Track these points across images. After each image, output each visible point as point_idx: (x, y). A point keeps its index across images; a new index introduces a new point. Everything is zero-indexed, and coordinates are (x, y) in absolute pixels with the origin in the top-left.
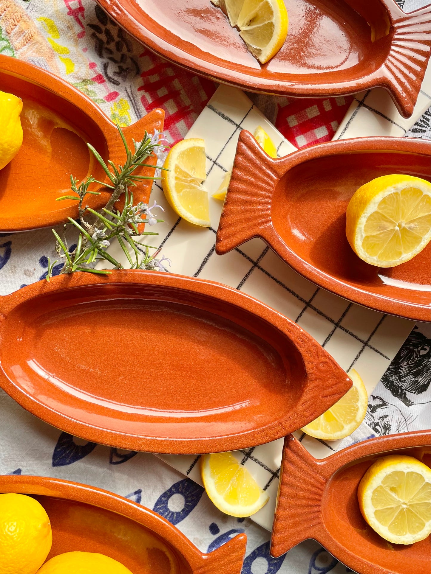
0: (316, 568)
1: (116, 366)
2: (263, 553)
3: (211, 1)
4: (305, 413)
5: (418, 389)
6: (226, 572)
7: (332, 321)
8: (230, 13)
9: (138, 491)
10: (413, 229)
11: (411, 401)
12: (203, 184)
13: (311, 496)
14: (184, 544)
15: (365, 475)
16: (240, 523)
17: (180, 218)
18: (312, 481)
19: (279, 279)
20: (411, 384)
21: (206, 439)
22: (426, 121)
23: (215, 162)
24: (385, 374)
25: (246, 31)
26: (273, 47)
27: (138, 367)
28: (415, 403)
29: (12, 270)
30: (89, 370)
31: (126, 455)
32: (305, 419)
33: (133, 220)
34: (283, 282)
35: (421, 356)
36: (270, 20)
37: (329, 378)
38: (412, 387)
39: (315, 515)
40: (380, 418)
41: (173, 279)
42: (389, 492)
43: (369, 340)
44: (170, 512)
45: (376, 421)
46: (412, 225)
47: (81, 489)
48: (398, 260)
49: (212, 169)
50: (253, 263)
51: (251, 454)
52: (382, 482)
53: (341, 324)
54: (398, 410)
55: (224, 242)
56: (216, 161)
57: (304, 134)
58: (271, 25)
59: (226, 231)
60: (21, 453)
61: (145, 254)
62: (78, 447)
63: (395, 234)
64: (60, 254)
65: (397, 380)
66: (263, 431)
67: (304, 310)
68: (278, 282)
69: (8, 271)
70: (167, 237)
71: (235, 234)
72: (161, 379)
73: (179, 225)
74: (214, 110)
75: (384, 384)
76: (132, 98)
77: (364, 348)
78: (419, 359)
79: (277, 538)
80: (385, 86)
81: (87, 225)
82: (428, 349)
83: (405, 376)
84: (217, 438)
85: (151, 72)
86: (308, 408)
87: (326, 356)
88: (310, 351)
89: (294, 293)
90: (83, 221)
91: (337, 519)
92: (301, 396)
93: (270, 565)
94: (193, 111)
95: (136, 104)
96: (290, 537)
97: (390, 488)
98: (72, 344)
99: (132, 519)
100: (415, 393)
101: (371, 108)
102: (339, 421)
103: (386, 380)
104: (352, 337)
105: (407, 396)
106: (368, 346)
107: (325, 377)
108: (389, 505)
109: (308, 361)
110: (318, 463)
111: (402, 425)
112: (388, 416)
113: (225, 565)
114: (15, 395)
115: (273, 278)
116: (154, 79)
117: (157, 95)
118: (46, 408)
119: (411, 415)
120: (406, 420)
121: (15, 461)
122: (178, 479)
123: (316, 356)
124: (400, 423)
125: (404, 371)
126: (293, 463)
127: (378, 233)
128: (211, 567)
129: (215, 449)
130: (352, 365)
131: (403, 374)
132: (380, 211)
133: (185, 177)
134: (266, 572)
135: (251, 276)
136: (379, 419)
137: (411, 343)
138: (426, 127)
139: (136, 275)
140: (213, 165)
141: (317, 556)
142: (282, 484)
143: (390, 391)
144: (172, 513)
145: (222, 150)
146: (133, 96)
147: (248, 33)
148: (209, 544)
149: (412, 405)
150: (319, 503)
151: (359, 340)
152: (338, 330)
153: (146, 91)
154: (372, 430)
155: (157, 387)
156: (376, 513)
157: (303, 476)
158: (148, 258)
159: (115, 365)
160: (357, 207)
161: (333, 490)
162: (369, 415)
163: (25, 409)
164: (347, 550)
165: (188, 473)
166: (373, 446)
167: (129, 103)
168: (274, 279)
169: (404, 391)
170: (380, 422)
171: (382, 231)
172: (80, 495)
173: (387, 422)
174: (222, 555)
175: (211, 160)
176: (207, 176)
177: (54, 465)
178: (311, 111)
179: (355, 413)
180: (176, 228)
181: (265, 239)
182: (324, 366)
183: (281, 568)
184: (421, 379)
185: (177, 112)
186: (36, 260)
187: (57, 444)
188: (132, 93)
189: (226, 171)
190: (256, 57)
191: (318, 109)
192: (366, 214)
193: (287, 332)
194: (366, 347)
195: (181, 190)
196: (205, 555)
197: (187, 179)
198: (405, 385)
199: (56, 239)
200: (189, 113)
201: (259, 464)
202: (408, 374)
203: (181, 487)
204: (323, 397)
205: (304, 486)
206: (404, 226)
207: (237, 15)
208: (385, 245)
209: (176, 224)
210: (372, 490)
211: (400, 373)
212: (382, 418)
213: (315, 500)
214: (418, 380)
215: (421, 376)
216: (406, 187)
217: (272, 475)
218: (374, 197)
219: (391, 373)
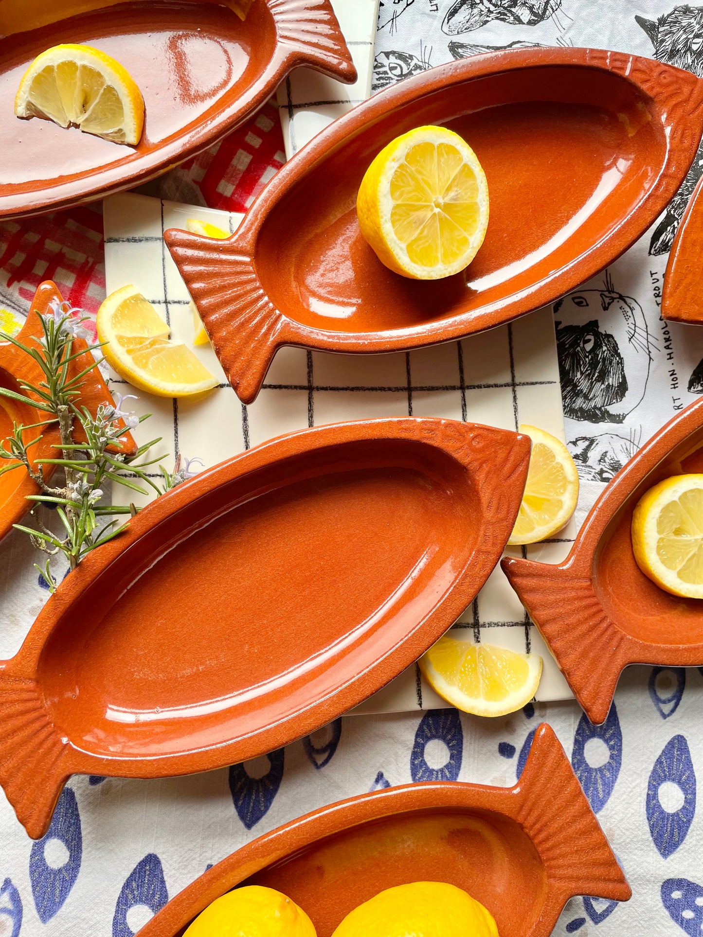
0: (664, 702)
1: (228, 640)
2: (588, 734)
3: (18, 117)
4: (499, 516)
5: (617, 393)
6: (557, 788)
7: (454, 388)
8: (50, 114)
9: (378, 776)
10: (456, 198)
11: (620, 415)
12: (172, 338)
13: (586, 613)
14: (478, 794)
15: (633, 541)
16: (531, 719)
17: (175, 400)
18: (573, 594)
19: (352, 385)
20: (604, 394)
21: (404, 640)
22: (383, 76)
23: (166, 302)
24: (564, 406)
25: (86, 120)
26: (132, 114)
27: (256, 620)
28: (626, 413)
29: (12, 622)
30: (199, 670)
31: (329, 743)
32: (505, 523)
33: (106, 437)
34: (360, 385)
35: (590, 352)
36: (104, 85)
37: (495, 452)
38: (609, 396)
39: (609, 632)
40: (600, 461)
41: (214, 474)
42: (676, 538)
43: (513, 377)
44: (437, 772)
45: (598, 468)
46: (452, 194)
47: (298, 827)
48: (470, 250)
49: (170, 312)
50: (305, 389)
51: (480, 621)
52: (659, 532)
53: (467, 383)
54: (613, 436)
55: (244, 383)
56: (166, 299)
57: (252, 194)
58: (110, 90)
59: (236, 367)
60: (195, 844)
61: (164, 476)
62: (261, 780)
63: (441, 220)
64: (49, 551)
65: (584, 403)
66: (466, 575)
67: (410, 400)
68: (353, 389)
69: (9, 628)
70: (175, 435)
71: (249, 363)
72: (297, 613)
73: (179, 410)
74: (117, 241)
75: (573, 418)
76: (8, 302)
77: (514, 391)
78: (590, 357)
79: (585, 696)
80: (299, 63)
81: (58, 490)
82: (592, 338)
83: (590, 390)
84: (416, 629)
85: (10, 254)
86: (498, 508)
87: (472, 428)
88: (448, 436)
89: (382, 389)
90: (51, 490)
91: (642, 620)
92: (479, 500)
93: (606, 741)
94: (94, 263)
95: (18, 306)
96: (599, 684)
97: (674, 532)
98: (152, 654)
99: (391, 814)
100: (617, 401)
101: (306, 104)
102: (550, 498)
103: (571, 412)
104: (491, 388)
105: (611, 413)
106: (518, 385)
107: (490, 454)
108: (688, 553)
109: (455, 451)
110: (565, 568)
111: (632, 450)
112: (606, 452)
113: (548, 780)
114: (121, 770)
115: (343, 389)
116: (18, 259)
117: (36, 275)
118: (173, 757)
119: (633, 430)
120: (632, 441)
121: (194, 859)
122: (416, 723)
123: (461, 437)
124: (627, 450)
125: (584, 385)
126: (533, 590)
127: (419, 231)
128: (533, 796)
129: (425, 644)
130: (517, 423)
131: (585, 390)
132: (399, 202)
133: (141, 343)
134: (609, 754)
135: (315, 407)
136: (600, 464)
137: (567, 346)
138: (390, 83)
139: (163, 504)
140: (167, 306)
141: (654, 685)
142: (541, 627)
143: (586, 421)
144: (441, 771)
145: (165, 281)
146: (8, 299)
147: (91, 121)
148: (515, 775)
149: (624, 418)
150: (602, 615)
151: (501, 386)
152: (468, 393)
153: (19, 281)
154: (600, 482)
155: (299, 626)
156: (680, 575)
157: (558, 597)
158: (170, 479)
159: (226, 639)
160: (369, 219)
161: (610, 589)
162: (583, 468)
163: (148, 778)
164: (681, 646)
165: (420, 705)
166: (613, 497)
167: (9, 310)
168: (346, 389)
169: (603, 408)
170: (603, 467)
171: (422, 227)
172: (303, 835)
173: (612, 459)
174: (536, 772)
175: (159, 302)
176: (169, 325)
177: (249, 826)
178: (239, 160)
179: (562, 473)
180: (179, 416)
181: (291, 343)
182: (479, 442)
183: (623, 734)
184: (611, 379)
185: (77, 279)
186: (34, 586)
187: (233, 797)
188: (3, 296)
189: (188, 303)
190: (122, 143)
191: (245, 153)
192: (384, 218)
193: (404, 435)
194: (517, 388)
195: (147, 363)
196: (515, 787)
197: (144, 344)
198: (598, 402)
199: (28, 534)
200: (92, 269)
201: (498, 626)
202: (591, 385)
203: (427, 730)
204: (505, 480)
205: (569, 607)
206: (443, 201)
207: (61, 110)
208: (439, 242)
209: (175, 411)
210: (655, 552)
211: (581, 391)
212: (602, 459)
213: (594, 614)
214: (609, 384)
215: (608, 376)
216: (407, 150)
217: (524, 628)
218: (378, 189)
219: (571, 399)
